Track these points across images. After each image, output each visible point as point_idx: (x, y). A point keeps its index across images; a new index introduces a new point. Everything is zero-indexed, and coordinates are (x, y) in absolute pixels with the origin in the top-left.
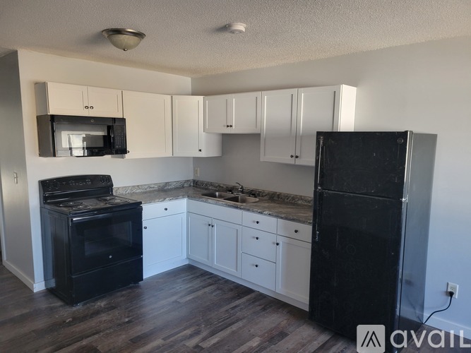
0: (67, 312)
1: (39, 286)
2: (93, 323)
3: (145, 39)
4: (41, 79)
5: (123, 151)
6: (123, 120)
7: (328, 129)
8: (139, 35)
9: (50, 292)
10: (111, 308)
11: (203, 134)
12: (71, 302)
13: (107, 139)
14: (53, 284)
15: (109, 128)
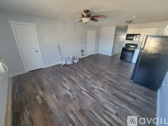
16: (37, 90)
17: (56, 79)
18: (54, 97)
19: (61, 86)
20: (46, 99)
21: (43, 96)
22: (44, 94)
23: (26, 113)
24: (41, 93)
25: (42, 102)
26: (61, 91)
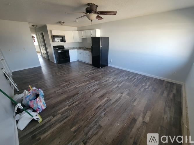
0: (59, 65)
1: (55, 62)
2: (63, 66)
3: (65, 23)
4: (51, 29)
5: (65, 41)
6: (64, 36)
7: (95, 37)
8: (64, 22)
9: (57, 63)
10: (65, 64)
11: (79, 38)
12: (60, 64)
13: (62, 39)
14: (57, 62)
15: (62, 38)
16: (138, 129)
17: (104, 113)
18: (136, 103)
19: (118, 102)
20: (143, 109)
21: (142, 115)
22: (139, 115)
23: (167, 118)
24: (140, 120)
25: (148, 111)
26: (126, 100)
